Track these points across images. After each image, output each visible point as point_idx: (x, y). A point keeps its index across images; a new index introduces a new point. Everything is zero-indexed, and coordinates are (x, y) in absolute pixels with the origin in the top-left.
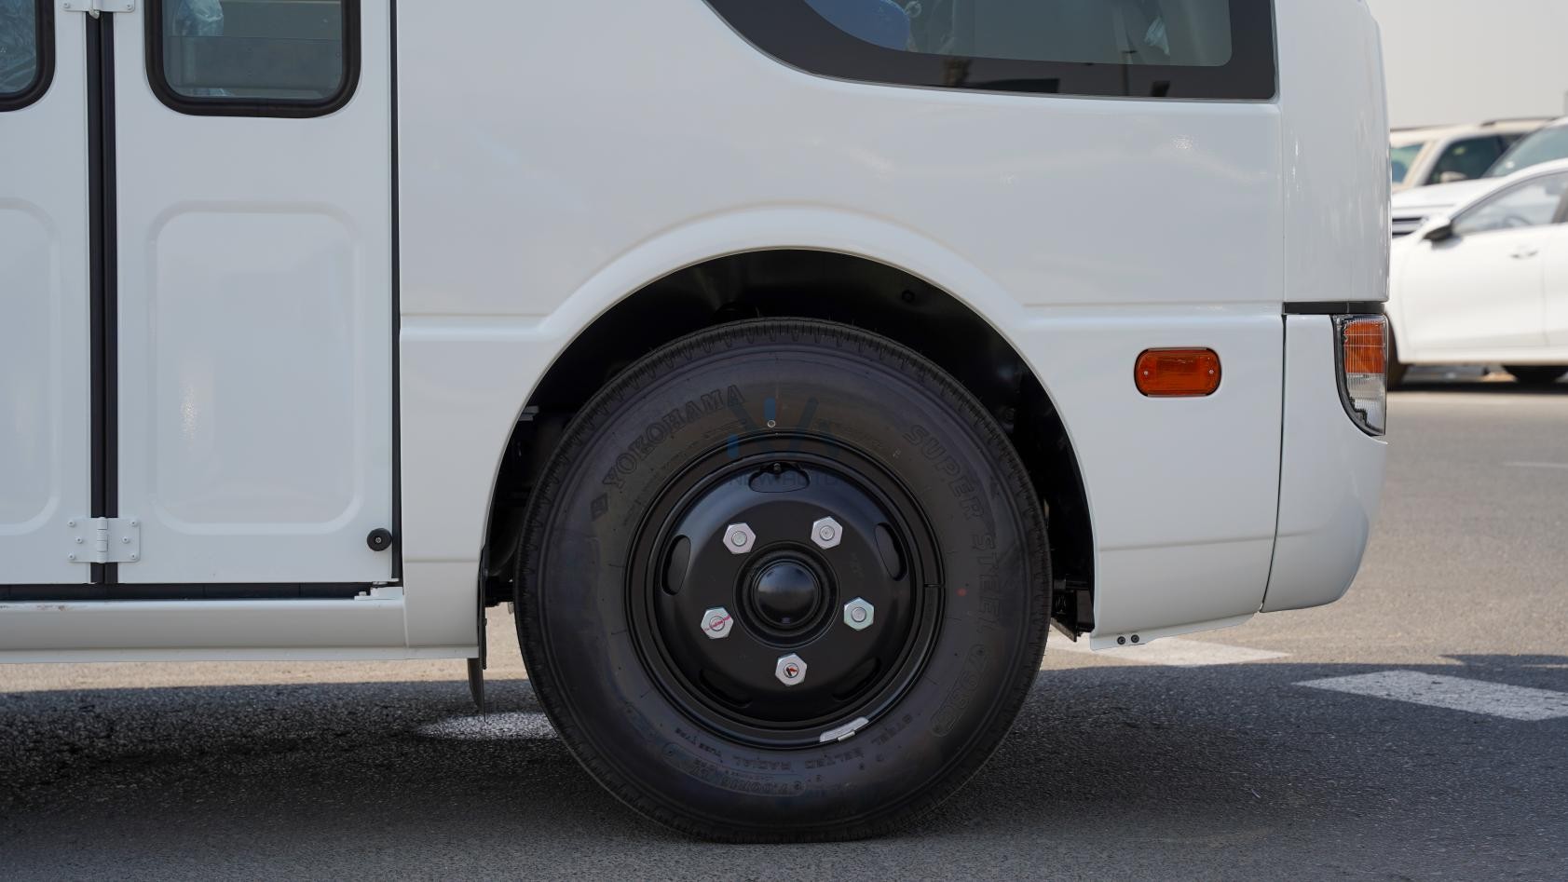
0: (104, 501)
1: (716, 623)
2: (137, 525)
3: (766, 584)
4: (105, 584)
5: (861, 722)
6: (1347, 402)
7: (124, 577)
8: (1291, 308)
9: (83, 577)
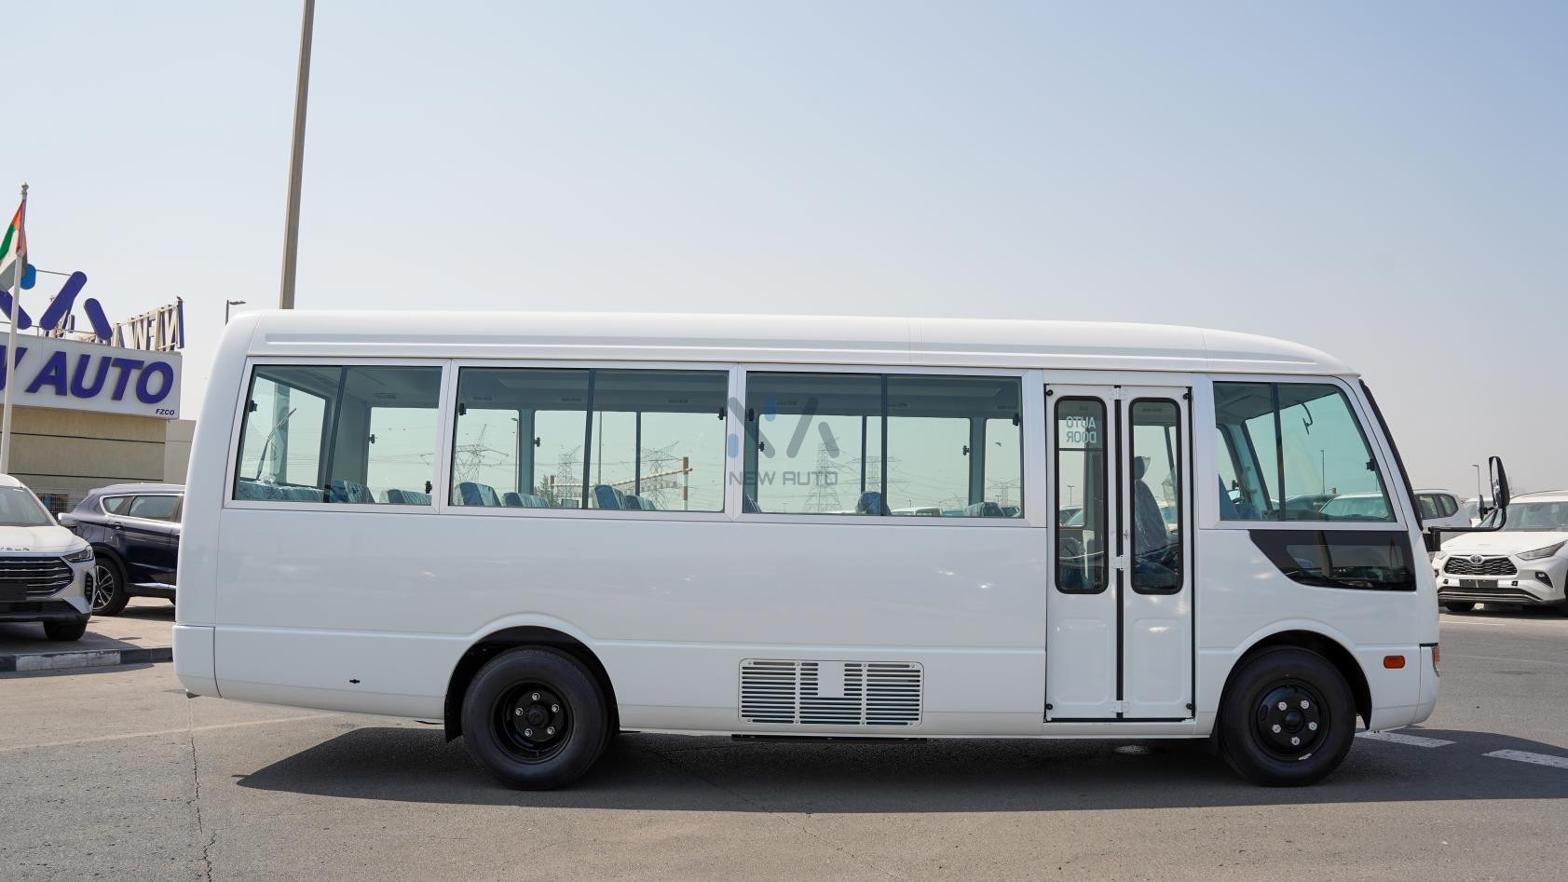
0: (1120, 697)
1: (1277, 728)
2: (1128, 703)
3: (1288, 718)
4: (1120, 718)
5: (1309, 755)
6: (1435, 668)
7: (1125, 716)
8: (1421, 645)
9: (1114, 716)
